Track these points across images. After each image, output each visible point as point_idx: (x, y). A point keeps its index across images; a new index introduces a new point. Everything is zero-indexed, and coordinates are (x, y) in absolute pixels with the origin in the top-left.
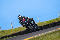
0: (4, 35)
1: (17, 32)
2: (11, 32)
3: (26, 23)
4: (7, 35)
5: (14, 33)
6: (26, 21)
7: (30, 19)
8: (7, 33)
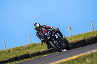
0: (37, 51)
3: (46, 37)
4: (41, 51)
6: (46, 34)
7: (54, 31)
8: (41, 48)
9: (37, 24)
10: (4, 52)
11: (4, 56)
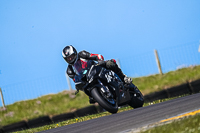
1: (177, 83)
2: (156, 83)
3: (85, 78)
5: (166, 88)
6: (85, 72)
9: (68, 47)
10: (67, 96)
11: (66, 105)
